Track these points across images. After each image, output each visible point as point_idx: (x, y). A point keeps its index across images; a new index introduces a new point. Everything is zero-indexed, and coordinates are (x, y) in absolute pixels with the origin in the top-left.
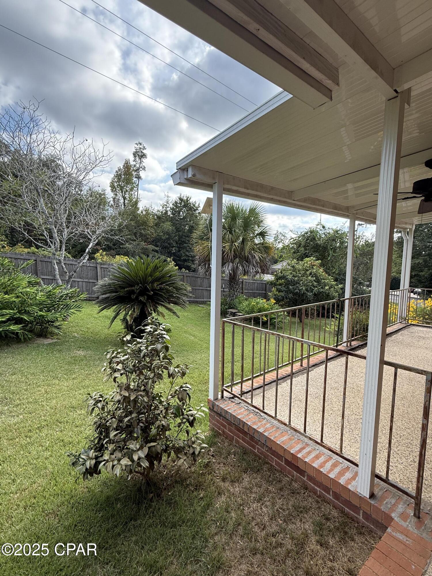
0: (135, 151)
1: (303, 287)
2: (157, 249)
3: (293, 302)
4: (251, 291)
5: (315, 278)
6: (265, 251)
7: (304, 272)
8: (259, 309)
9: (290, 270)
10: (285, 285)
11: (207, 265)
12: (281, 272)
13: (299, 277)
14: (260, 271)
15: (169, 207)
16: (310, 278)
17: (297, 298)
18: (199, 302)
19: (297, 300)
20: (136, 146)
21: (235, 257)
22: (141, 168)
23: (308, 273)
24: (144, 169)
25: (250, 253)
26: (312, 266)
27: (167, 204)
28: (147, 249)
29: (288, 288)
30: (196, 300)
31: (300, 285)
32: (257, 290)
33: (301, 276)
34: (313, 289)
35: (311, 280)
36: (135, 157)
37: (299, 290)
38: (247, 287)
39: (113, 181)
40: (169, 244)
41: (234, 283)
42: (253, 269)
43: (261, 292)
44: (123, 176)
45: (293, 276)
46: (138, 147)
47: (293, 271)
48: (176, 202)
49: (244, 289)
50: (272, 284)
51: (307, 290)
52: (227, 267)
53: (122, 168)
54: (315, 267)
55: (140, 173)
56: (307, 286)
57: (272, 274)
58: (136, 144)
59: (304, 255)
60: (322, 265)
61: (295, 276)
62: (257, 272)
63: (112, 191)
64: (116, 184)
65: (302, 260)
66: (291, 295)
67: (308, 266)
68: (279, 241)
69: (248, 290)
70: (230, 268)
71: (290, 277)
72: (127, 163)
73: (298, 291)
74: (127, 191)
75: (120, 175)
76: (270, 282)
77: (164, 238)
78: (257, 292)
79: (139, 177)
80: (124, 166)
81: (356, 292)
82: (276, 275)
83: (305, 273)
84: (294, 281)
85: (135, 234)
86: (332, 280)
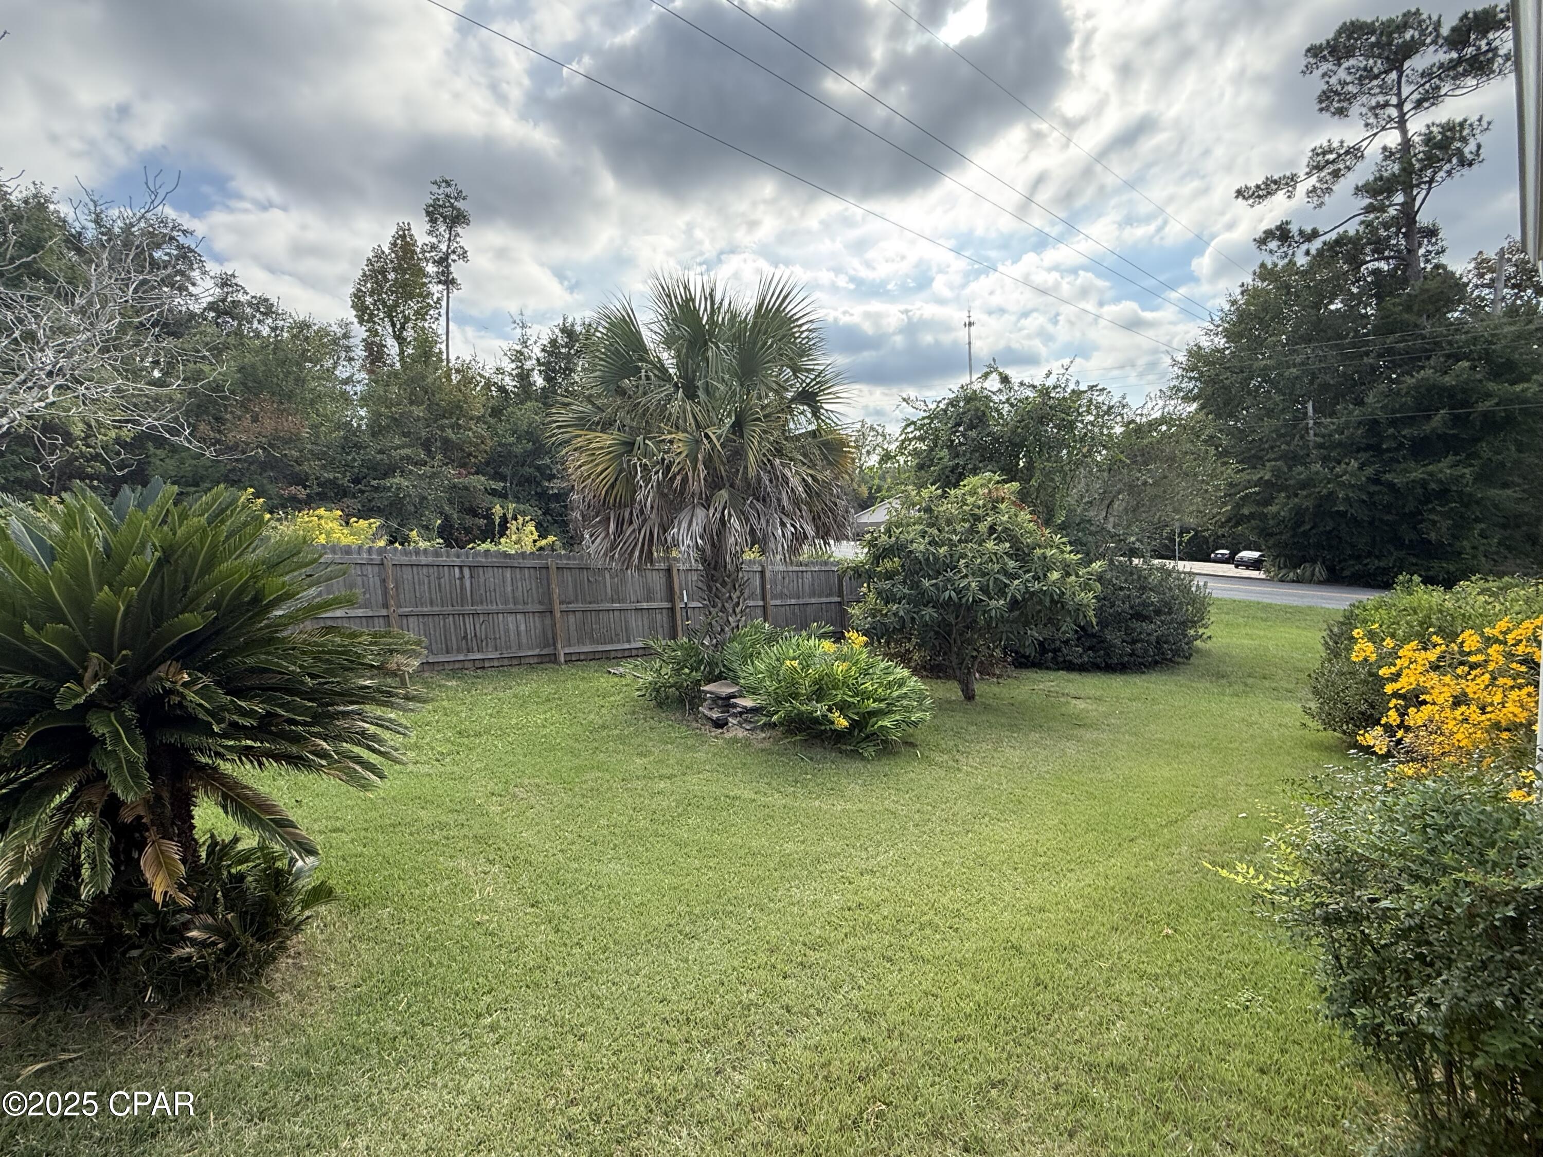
0: (431, 202)
1: (970, 579)
2: (498, 485)
3: (937, 633)
4: (793, 601)
5: (1008, 545)
6: (826, 458)
7: (967, 525)
8: (815, 683)
9: (919, 521)
10: (905, 577)
11: (612, 526)
12: (888, 532)
13: (951, 544)
14: (810, 531)
15: (530, 358)
16: (990, 545)
17: (951, 619)
18: (613, 655)
19: (950, 625)
20: (434, 189)
21: (715, 483)
22: (454, 252)
23: (983, 527)
24: (464, 256)
25: (766, 464)
26: (994, 504)
27: (526, 350)
28: (466, 488)
29: (916, 585)
30: (601, 648)
31: (960, 572)
32: (813, 594)
33: (960, 541)
34: (1006, 585)
35: (995, 554)
36: (433, 221)
37: (958, 592)
38: (779, 587)
39: (359, 290)
40: (538, 468)
41: (724, 584)
42: (783, 524)
43: (824, 600)
44: (391, 276)
45: (930, 544)
46: (441, 191)
47: (931, 525)
48: (553, 342)
49: (769, 597)
50: (858, 573)
51: (984, 589)
52: (684, 525)
53: (387, 251)
54: (1002, 506)
55: (452, 269)
56: (984, 575)
57: (858, 537)
58: (435, 183)
59: (952, 472)
60: (1023, 498)
61: (936, 544)
62: (800, 538)
63: (361, 322)
64: (369, 300)
65: (956, 485)
66: (929, 613)
67: (981, 503)
68: (868, 448)
69: (781, 596)
70: (697, 528)
71: (922, 548)
72: (403, 237)
73: (953, 594)
74: (407, 319)
75: (383, 271)
76: (853, 569)
77: (518, 450)
78: (813, 600)
79: (448, 282)
80: (394, 244)
81: (1123, 578)
82: (872, 544)
83: (973, 530)
84: (936, 559)
85: (427, 445)
86: (1069, 548)
